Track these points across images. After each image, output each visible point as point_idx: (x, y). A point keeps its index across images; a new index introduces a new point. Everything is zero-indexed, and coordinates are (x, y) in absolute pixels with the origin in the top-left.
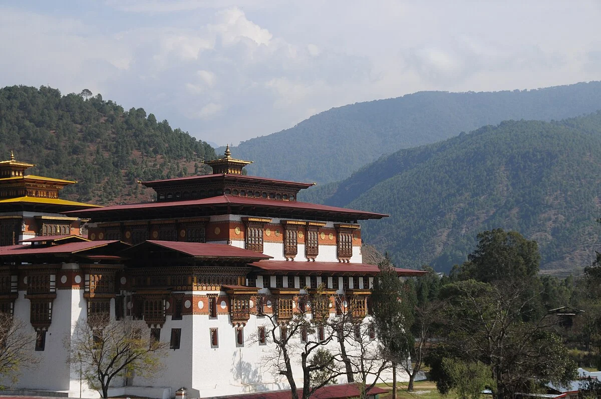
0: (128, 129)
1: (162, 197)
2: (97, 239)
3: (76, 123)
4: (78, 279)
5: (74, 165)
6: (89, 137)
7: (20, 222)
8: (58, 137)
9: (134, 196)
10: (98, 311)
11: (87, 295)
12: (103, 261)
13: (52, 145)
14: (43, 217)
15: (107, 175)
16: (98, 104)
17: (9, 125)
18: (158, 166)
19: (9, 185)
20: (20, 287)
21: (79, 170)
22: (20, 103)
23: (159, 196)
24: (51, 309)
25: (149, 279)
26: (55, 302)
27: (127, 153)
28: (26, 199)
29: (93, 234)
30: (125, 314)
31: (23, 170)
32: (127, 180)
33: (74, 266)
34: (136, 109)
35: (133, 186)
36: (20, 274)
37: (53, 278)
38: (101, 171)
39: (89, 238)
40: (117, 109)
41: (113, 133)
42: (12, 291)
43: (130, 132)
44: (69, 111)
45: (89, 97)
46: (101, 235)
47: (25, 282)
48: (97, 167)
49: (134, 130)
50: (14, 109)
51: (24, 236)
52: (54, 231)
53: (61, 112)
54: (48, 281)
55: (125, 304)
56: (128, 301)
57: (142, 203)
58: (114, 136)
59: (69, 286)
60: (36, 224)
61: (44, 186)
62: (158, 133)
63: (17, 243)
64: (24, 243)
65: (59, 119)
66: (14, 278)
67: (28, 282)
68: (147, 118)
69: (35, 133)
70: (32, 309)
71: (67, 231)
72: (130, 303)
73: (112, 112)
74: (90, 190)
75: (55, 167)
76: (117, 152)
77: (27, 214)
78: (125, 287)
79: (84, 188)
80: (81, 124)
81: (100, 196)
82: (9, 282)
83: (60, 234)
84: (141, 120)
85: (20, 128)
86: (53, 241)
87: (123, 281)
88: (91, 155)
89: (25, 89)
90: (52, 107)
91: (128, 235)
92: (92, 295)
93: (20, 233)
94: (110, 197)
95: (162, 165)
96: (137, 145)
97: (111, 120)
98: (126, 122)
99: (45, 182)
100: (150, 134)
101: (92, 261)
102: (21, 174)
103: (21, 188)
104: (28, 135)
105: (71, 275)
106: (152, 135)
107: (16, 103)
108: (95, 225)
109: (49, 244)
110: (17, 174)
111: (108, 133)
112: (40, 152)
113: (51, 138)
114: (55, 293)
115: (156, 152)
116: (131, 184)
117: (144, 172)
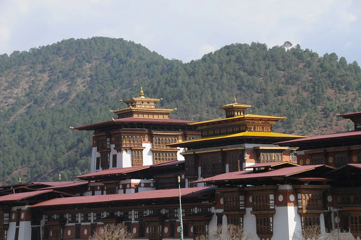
0: (323, 71)
1: (358, 127)
2: (304, 164)
3: (279, 69)
4: (292, 198)
5: (280, 105)
6: (291, 80)
7: (243, 151)
8: (266, 82)
9: (329, 127)
10: (310, 224)
11: (300, 211)
12: (311, 183)
13: (262, 90)
14: (261, 148)
15: (306, 111)
16: (297, 53)
17: (229, 76)
18: (350, 101)
19: (233, 123)
20: (247, 205)
21: (283, 108)
22: (237, 58)
23: (356, 126)
24: (272, 223)
25: (352, 197)
26: (275, 217)
27: (323, 92)
28: (247, 134)
29: (301, 160)
30: (334, 228)
31: (243, 110)
32: (323, 114)
33: (288, 187)
34: (329, 54)
35: (329, 119)
36: (246, 194)
37: (272, 197)
38: (301, 108)
39: (298, 163)
40: (313, 55)
41: (310, 76)
42: (241, 208)
43: (324, 74)
44: (274, 61)
45: (290, 48)
46: (308, 161)
47: (251, 200)
48: (298, 104)
49: (328, 72)
50: (232, 63)
51: (246, 163)
52: (269, 159)
53: (267, 62)
54: (268, 200)
55: (333, 219)
56: (335, 215)
57: (337, 133)
58: (311, 78)
59: (285, 203)
60: (256, 154)
61: (260, 122)
62: (348, 73)
63: (242, 170)
64: (247, 169)
65: (266, 68)
66: (242, 198)
67: (253, 200)
68: (338, 61)
69: (248, 81)
70: (257, 223)
71: (280, 158)
72: (336, 218)
73: (309, 59)
74: (293, 125)
75: (264, 107)
76: (314, 91)
77: (248, 146)
78: (332, 204)
79: (289, 123)
80: (284, 70)
81: (301, 129)
82: (238, 201)
83: (274, 161)
84: (334, 64)
85: (236, 78)
86: (270, 167)
87: (330, 199)
88: (293, 95)
89: (240, 46)
90: (261, 58)
91: (331, 160)
92: (305, 211)
93: (243, 161)
94: (310, 129)
95: (353, 100)
96: (331, 84)
97: (308, 65)
98: (321, 66)
99: (261, 119)
100: (342, 74)
101: (303, 183)
102: (242, 114)
103: (242, 125)
104: (243, 83)
105: (286, 194)
106: (343, 75)
107: (233, 58)
108: (302, 153)
109: (267, 169)
110: (239, 114)
111: (306, 76)
112: (252, 95)
113: (261, 84)
114: (274, 209)
115: (347, 89)
116: (327, 117)
117: (338, 107)
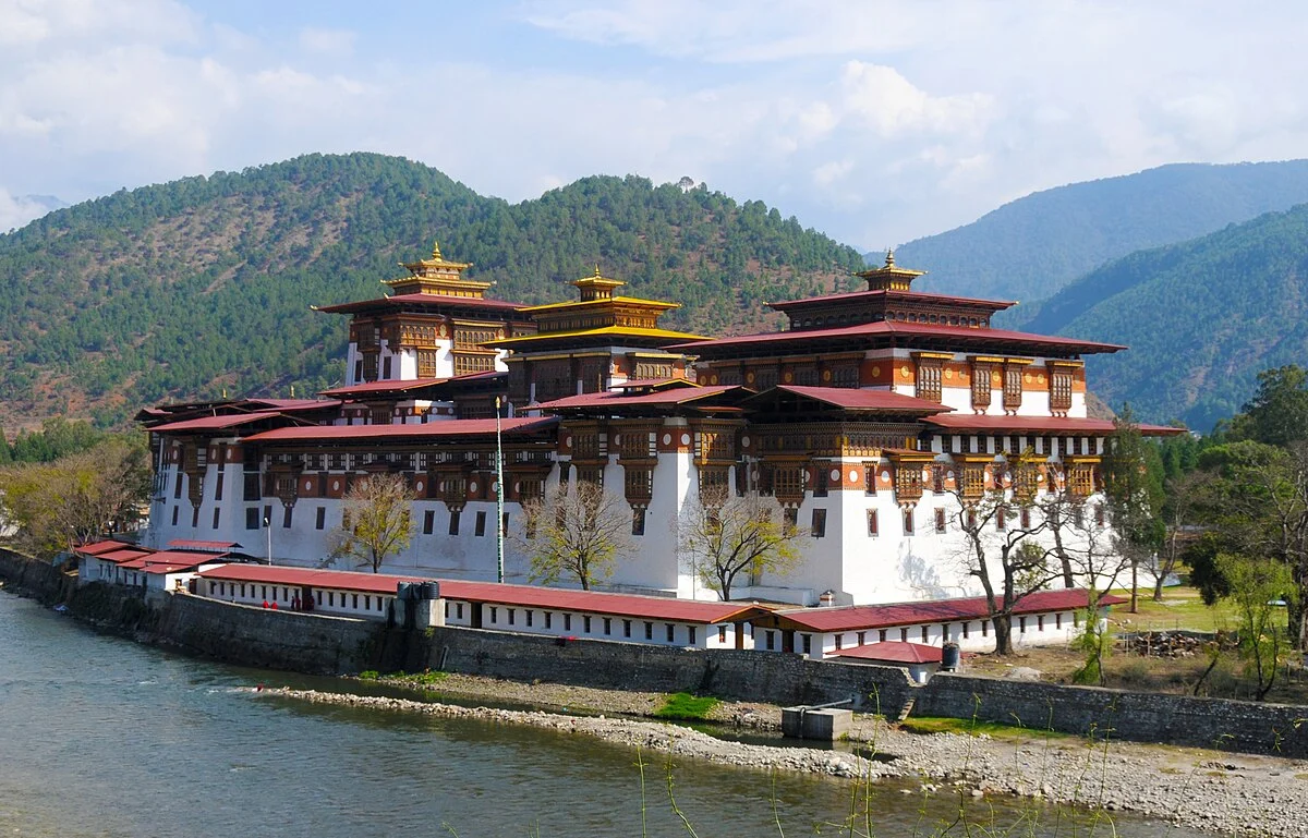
0: (743, 230)
1: (795, 325)
2: (708, 384)
3: (671, 223)
4: (686, 439)
5: (670, 283)
6: (691, 242)
7: (608, 359)
8: (648, 244)
9: (749, 324)
10: (713, 482)
11: (697, 461)
12: (719, 415)
13: (640, 256)
14: (637, 355)
15: (713, 295)
16: (702, 198)
17: (587, 230)
18: (783, 282)
20: (611, 449)
21: (676, 290)
22: (601, 199)
23: (792, 323)
24: (652, 480)
25: (781, 439)
26: (656, 469)
27: (741, 264)
28: (615, 330)
29: (703, 377)
30: (749, 488)
31: (610, 289)
32: (741, 302)
33: (680, 422)
34: (753, 202)
35: (749, 311)
36: (611, 431)
37: (652, 437)
38: (705, 291)
39: (698, 383)
40: (727, 202)
41: (722, 237)
42: (601, 454)
43: (744, 235)
44: (662, 208)
45: (689, 188)
46: (714, 379)
47: (617, 442)
48: (699, 284)
49: (750, 232)
50: (592, 208)
51: (612, 380)
52: (651, 373)
53: (652, 210)
54: (646, 441)
55: (749, 474)
56: (753, 469)
57: (762, 334)
58: (724, 240)
59: (674, 447)
60: (629, 365)
61: (638, 311)
62: (783, 235)
63: (604, 390)
64: (613, 390)
65: (650, 219)
66: (603, 437)
67: (621, 441)
68: (767, 214)
69: (619, 239)
70: (627, 479)
71: (669, 373)
72: (755, 472)
73: (720, 208)
74: (691, 317)
75: (644, 286)
76: (727, 263)
77: (617, 351)
78: (748, 451)
79: (684, 314)
80: (678, 225)
81: (704, 326)
82: (596, 442)
83: (659, 377)
84: (761, 218)
85: (599, 234)
86: (651, 387)
87: (746, 442)
88: (692, 268)
89: (606, 180)
90: (641, 203)
91: (750, 378)
92: (705, 461)
93: (607, 375)
94: (718, 327)
95: (789, 280)
96: (754, 252)
97: (720, 218)
98: (740, 221)
99: (639, 306)
100: (772, 236)
101: (704, 415)
102: (608, 296)
103: (608, 314)
104: (610, 243)
105: (676, 433)
106: (775, 239)
107: (595, 199)
108: (705, 365)
109: (646, 391)
110: (603, 295)
111: (715, 237)
112: (626, 265)
113: (640, 245)
114: (655, 457)
115: (780, 262)
116: (746, 307)
117: (765, 290)
